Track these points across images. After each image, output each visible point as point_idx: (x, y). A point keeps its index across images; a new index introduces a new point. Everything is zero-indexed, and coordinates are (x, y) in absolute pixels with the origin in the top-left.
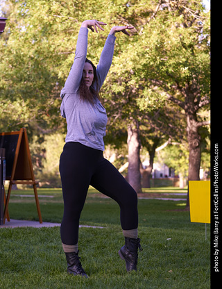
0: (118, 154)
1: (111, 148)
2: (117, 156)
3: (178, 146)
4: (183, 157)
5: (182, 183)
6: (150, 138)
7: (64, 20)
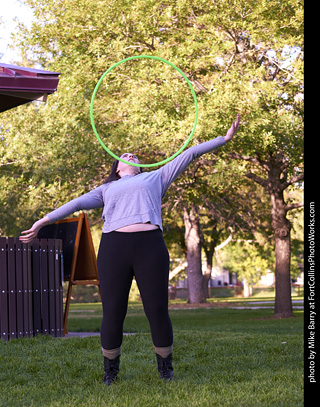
4: (249, 259)
5: (247, 292)
6: (208, 233)
7: (113, 78)
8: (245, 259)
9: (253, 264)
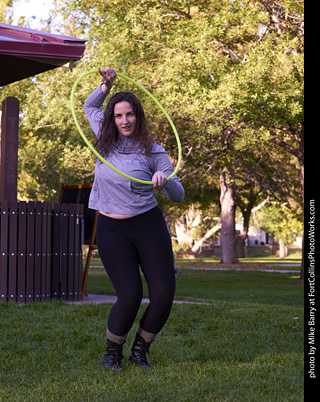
0: (203, 216)
1: (195, 209)
2: (202, 218)
3: (278, 206)
4: (284, 220)
5: (282, 252)
6: (245, 195)
7: (148, 46)
8: (282, 220)
9: (289, 225)
